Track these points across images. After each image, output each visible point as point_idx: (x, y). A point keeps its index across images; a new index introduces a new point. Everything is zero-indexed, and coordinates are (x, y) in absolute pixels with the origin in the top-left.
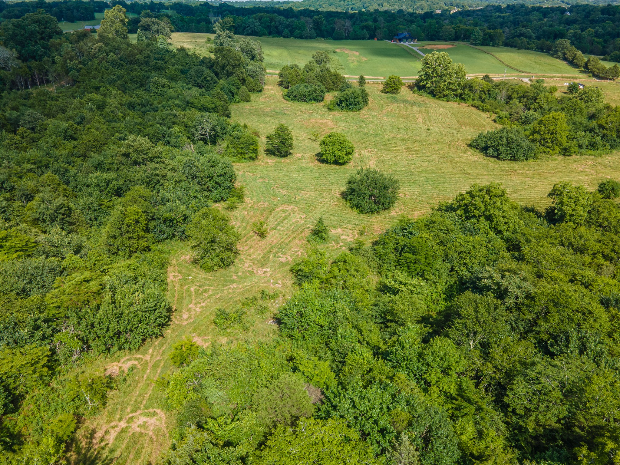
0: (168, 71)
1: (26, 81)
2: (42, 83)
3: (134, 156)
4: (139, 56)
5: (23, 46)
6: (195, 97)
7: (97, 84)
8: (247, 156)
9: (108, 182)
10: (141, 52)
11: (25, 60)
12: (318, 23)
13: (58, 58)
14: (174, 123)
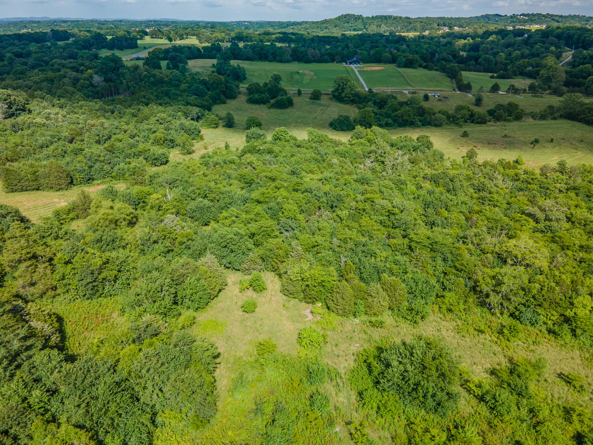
0: (181, 87)
1: (108, 93)
2: (115, 94)
3: (161, 121)
4: (166, 79)
5: (106, 75)
6: (192, 100)
7: (144, 94)
8: (211, 126)
9: (151, 129)
10: (167, 76)
11: (107, 82)
12: (295, 51)
13: (124, 81)
14: (179, 111)
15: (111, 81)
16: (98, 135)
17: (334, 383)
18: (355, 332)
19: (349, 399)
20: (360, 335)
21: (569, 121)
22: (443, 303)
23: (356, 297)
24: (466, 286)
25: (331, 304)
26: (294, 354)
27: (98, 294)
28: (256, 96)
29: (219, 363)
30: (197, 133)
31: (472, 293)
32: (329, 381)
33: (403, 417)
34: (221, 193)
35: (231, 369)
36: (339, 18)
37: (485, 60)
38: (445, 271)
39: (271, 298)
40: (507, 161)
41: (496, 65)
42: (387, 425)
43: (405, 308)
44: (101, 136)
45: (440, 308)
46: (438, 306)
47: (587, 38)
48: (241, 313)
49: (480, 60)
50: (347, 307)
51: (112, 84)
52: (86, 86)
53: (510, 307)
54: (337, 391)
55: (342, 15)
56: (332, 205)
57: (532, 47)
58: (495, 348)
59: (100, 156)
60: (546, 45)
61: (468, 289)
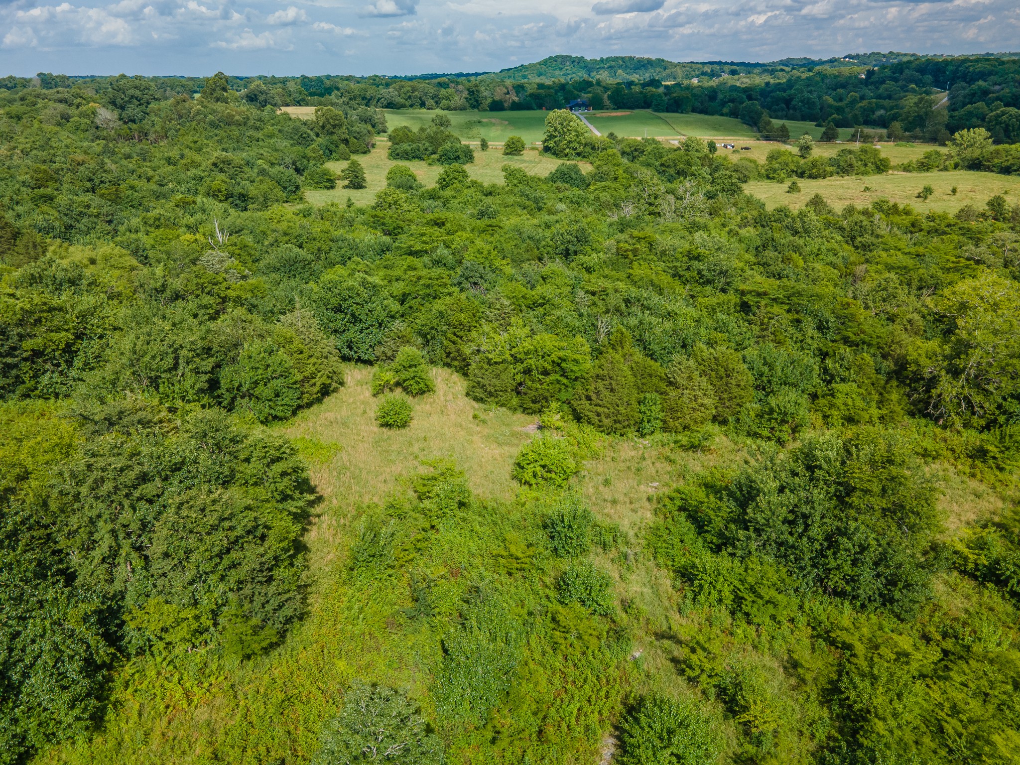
3: (221, 165)
5: (123, 110)
6: (286, 147)
8: (322, 186)
11: (125, 123)
12: (473, 92)
13: (158, 121)
15: (134, 121)
16: (91, 180)
17: (613, 554)
18: (644, 459)
19: (655, 587)
20: (658, 465)
21: (972, 172)
22: (832, 406)
23: (641, 390)
24: (878, 371)
25: (584, 406)
26: (508, 498)
27: (21, 389)
28: (406, 146)
29: (319, 516)
30: (292, 188)
31: (895, 383)
32: (600, 550)
33: (802, 620)
34: (332, 241)
35: (347, 528)
36: (545, 62)
37: (802, 101)
38: (825, 350)
39: (445, 406)
40: (891, 204)
41: (821, 109)
42: (765, 638)
43: (752, 414)
44: (97, 182)
45: (825, 417)
46: (820, 414)
47: (971, 69)
48: (375, 429)
49: (793, 103)
50: (622, 409)
51: (134, 126)
52: (82, 127)
53: (987, 405)
54: (624, 572)
55: (550, 58)
56: (567, 250)
57: (877, 88)
58: (974, 484)
59: (88, 206)
60: (900, 83)
61: (882, 378)
